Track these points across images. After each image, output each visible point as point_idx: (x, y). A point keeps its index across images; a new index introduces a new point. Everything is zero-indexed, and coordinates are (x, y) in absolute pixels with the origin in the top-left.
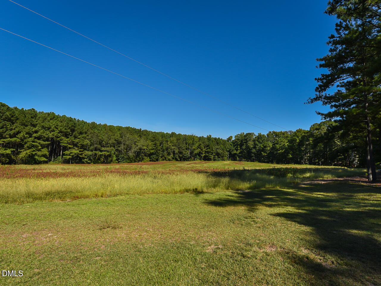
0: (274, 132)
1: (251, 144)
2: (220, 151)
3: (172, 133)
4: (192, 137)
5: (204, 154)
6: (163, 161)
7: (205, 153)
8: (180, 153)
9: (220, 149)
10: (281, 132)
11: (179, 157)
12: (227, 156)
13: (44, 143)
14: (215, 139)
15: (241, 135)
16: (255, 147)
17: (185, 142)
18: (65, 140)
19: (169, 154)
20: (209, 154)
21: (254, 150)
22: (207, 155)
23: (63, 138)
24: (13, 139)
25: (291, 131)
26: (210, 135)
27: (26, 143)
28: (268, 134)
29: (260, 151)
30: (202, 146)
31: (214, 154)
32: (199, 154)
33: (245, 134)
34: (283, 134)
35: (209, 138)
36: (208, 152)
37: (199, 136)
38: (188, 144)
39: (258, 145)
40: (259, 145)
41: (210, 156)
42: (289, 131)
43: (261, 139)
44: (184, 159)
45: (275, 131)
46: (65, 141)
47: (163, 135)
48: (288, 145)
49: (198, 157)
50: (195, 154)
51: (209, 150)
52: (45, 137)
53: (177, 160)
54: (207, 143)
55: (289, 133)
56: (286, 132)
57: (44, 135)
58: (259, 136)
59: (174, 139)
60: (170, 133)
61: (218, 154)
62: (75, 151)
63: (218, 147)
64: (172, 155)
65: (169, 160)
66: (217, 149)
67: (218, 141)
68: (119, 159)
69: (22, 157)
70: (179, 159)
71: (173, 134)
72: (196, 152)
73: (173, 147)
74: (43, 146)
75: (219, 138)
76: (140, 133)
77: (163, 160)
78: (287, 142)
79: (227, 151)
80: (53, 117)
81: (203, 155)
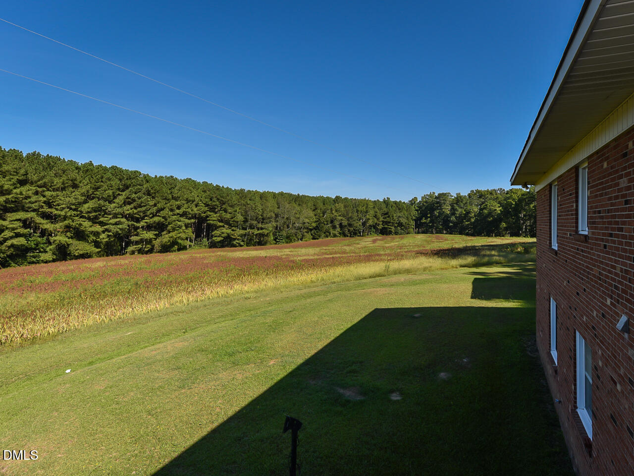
0: (478, 191)
1: (447, 210)
2: (403, 221)
3: (337, 197)
4: (365, 203)
5: (382, 226)
6: (327, 239)
7: (382, 224)
8: (350, 225)
9: (404, 218)
10: (488, 191)
11: (349, 230)
12: (413, 227)
13: (189, 221)
14: (395, 203)
15: (430, 196)
16: (453, 214)
17: (355, 209)
18: (212, 216)
19: (334, 227)
20: (388, 225)
21: (453, 218)
22: (386, 226)
23: (209, 213)
24: (156, 219)
25: (501, 189)
26: (387, 198)
27: (169, 224)
28: (470, 194)
29: (461, 218)
30: (379, 215)
31: (396, 225)
32: (375, 226)
33: (436, 194)
34: (491, 193)
35: (386, 202)
36: (387, 223)
37: (373, 200)
38: (359, 212)
39: (458, 211)
40: (460, 210)
41: (390, 228)
42: (499, 189)
43: (461, 202)
44: (355, 233)
45: (480, 189)
46: (213, 218)
47: (325, 201)
48: (500, 210)
49: (373, 229)
50: (370, 226)
51: (388, 219)
52: (190, 214)
53: (345, 235)
54: (385, 210)
55: (499, 192)
56: (494, 190)
57: (189, 210)
58: (459, 198)
59: (341, 206)
60: (334, 198)
61: (400, 224)
62: (226, 231)
63: (401, 215)
64: (338, 229)
65: (335, 236)
66: (399, 217)
67: (398, 205)
68: (276, 238)
69: (166, 242)
70: (349, 235)
71: (338, 199)
72: (370, 222)
73: (340, 218)
74: (187, 226)
75: (400, 201)
76: (299, 200)
77: (327, 237)
78: (499, 207)
79: (413, 220)
80: (194, 184)
81: (380, 227)
